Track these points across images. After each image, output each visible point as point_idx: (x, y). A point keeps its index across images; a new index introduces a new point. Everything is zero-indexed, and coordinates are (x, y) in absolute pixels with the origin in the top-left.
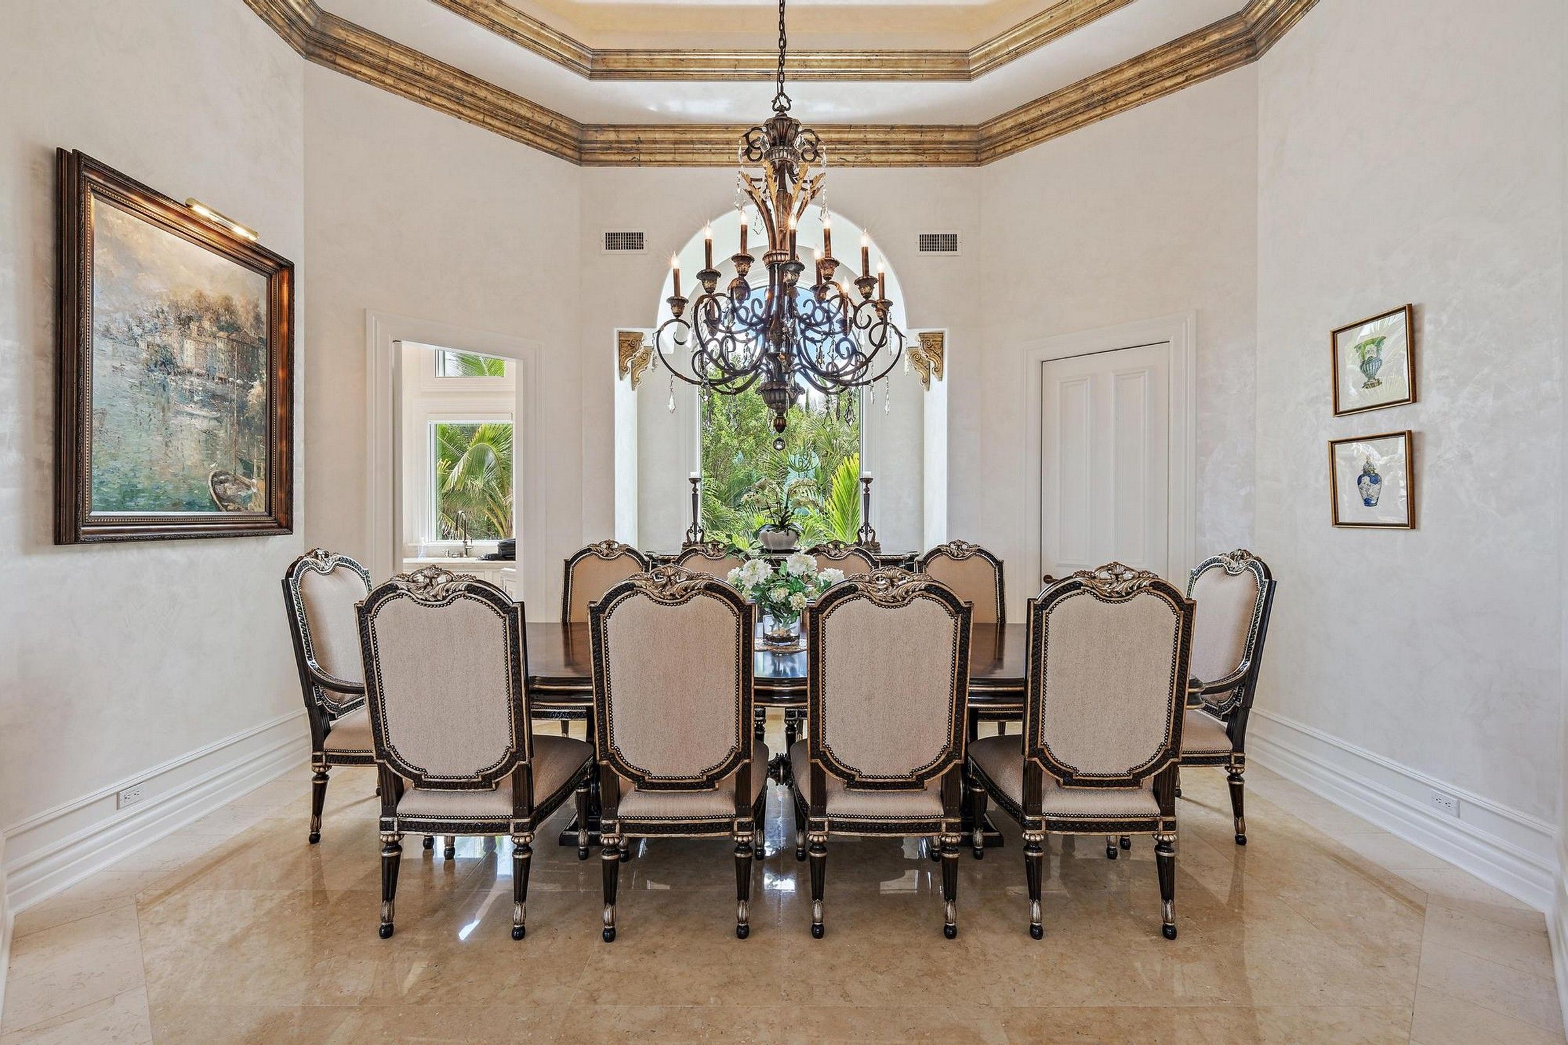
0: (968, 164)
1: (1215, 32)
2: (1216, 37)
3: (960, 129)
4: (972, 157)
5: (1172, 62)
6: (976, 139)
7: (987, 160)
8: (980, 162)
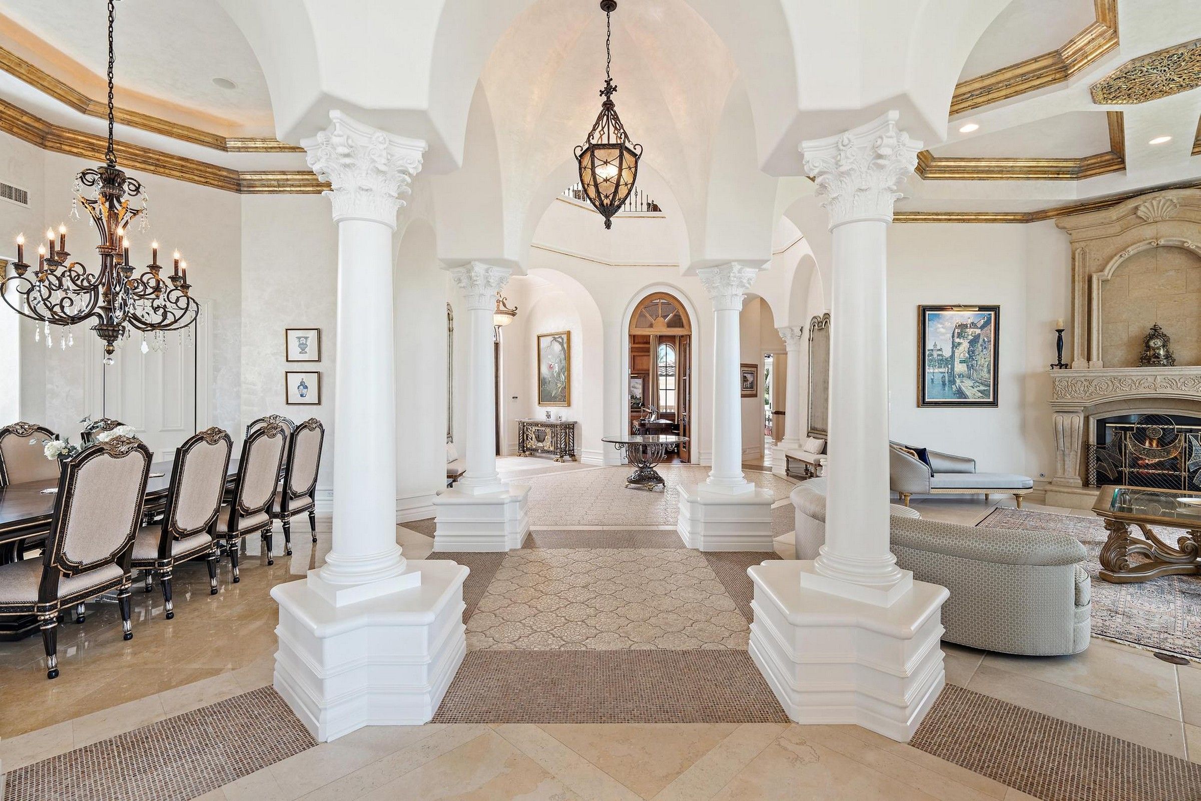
0: (36, 144)
1: (225, 171)
2: (225, 174)
3: (38, 120)
4: (38, 140)
5: (201, 171)
6: (47, 131)
7: (52, 148)
8: (45, 147)
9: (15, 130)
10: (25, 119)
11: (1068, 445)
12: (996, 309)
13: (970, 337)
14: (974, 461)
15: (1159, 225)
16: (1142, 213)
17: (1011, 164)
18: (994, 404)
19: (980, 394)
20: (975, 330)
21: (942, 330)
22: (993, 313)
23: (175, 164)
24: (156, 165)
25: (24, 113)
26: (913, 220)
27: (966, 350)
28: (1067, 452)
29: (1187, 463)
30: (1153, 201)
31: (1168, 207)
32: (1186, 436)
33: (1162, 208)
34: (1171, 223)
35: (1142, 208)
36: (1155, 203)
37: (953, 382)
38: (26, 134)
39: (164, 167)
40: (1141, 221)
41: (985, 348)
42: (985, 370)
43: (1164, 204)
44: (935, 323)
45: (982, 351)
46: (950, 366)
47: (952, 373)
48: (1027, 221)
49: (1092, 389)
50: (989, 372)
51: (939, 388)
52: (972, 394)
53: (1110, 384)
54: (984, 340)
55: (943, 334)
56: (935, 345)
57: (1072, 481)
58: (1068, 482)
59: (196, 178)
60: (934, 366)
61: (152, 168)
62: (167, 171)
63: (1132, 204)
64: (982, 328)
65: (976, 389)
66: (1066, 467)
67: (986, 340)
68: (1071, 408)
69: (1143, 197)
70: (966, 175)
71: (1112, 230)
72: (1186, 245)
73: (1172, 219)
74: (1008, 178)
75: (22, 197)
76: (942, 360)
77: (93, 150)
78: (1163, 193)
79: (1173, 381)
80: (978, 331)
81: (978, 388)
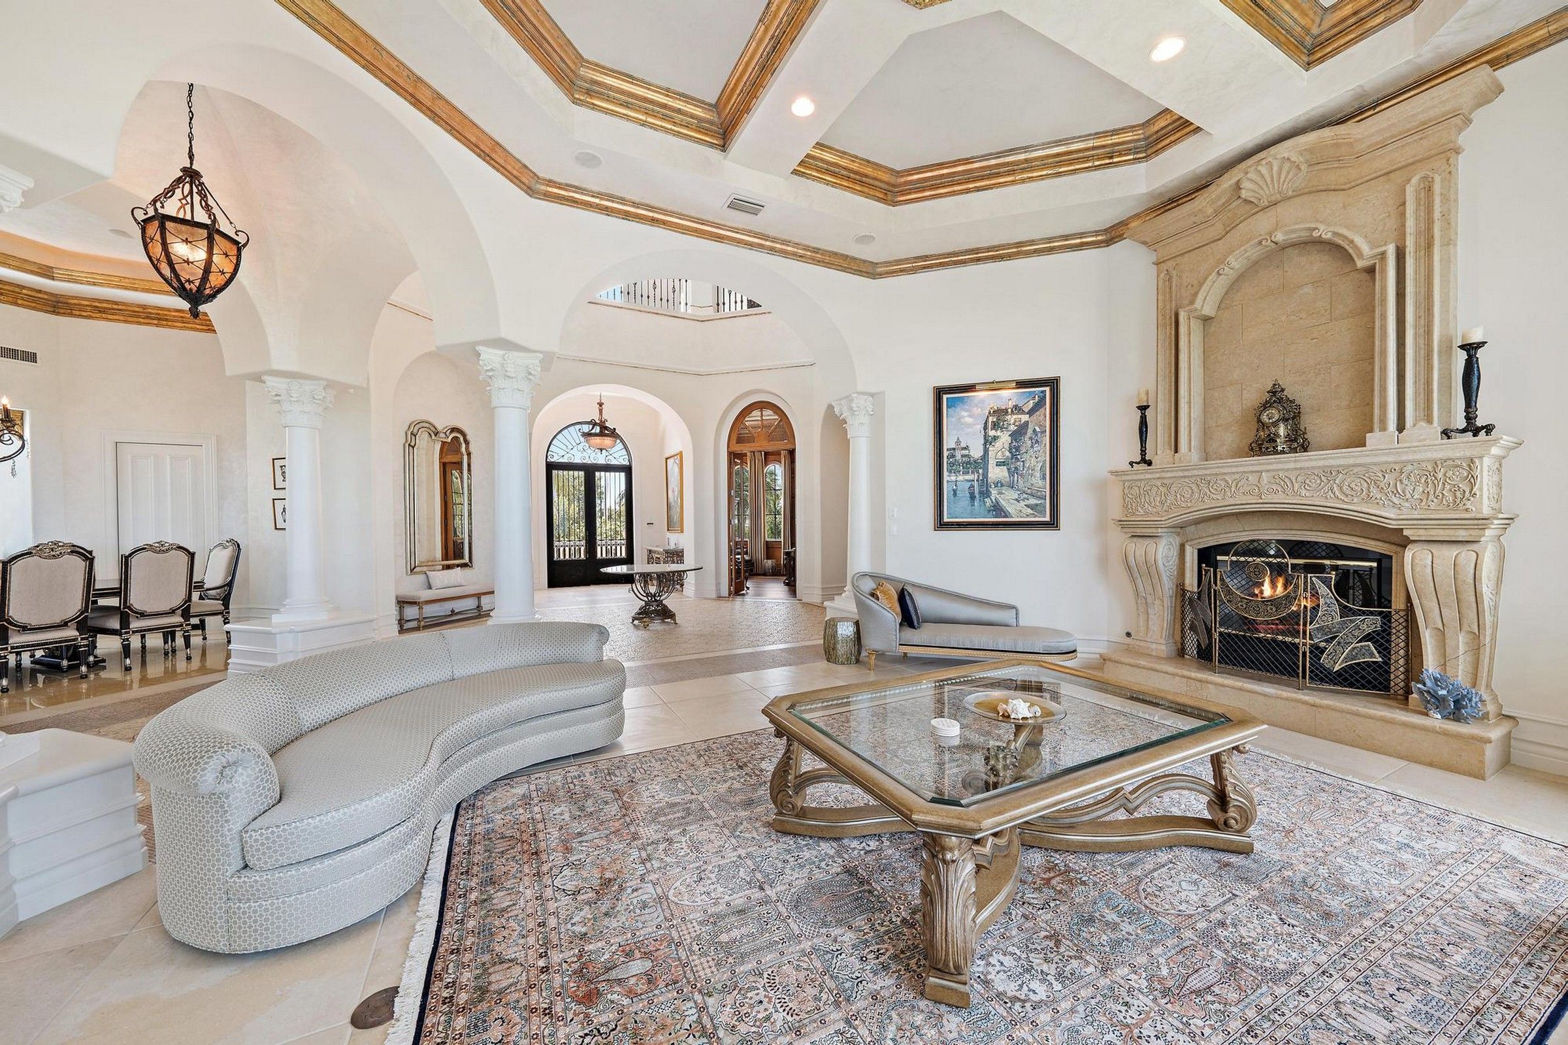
0: (46, 312)
3: (39, 291)
4: (50, 309)
6: (54, 300)
7: (64, 314)
8: (58, 314)
9: (20, 302)
10: (24, 291)
11: (1149, 588)
12: (1053, 384)
13: (1013, 428)
14: (1014, 607)
15: (1279, 208)
16: (1251, 194)
17: (1022, 157)
18: (1053, 524)
19: (1029, 511)
20: (1020, 416)
21: (969, 420)
22: (1047, 389)
23: (175, 316)
24: (159, 319)
25: (24, 287)
26: (924, 267)
27: (1007, 446)
28: (1150, 600)
29: (1308, 627)
30: (1260, 168)
31: (1288, 173)
32: (1306, 577)
33: (1279, 174)
34: (1297, 200)
35: (1246, 184)
36: (1264, 170)
37: (985, 494)
38: (34, 305)
39: (166, 320)
40: (1253, 206)
41: (1037, 442)
42: (1038, 475)
43: (1280, 169)
44: (958, 409)
45: (1032, 447)
46: (981, 471)
47: (984, 481)
48: (1108, 242)
49: (1171, 499)
50: (1044, 478)
51: (964, 502)
52: (1016, 510)
53: (1194, 487)
54: (1035, 430)
55: (969, 425)
56: (958, 442)
57: (1154, 646)
58: (1148, 648)
59: (198, 327)
60: (957, 472)
61: (156, 322)
62: (170, 323)
63: (1227, 181)
64: (1031, 412)
65: (1022, 503)
66: (1150, 623)
67: (1038, 430)
68: (1144, 530)
69: (1243, 165)
70: (956, 188)
71: (1211, 233)
72: (1315, 234)
73: (1299, 194)
74: (1023, 181)
75: (31, 357)
76: (968, 463)
77: (100, 312)
78: (1273, 150)
79: (1286, 480)
80: (1025, 418)
81: (1027, 502)
